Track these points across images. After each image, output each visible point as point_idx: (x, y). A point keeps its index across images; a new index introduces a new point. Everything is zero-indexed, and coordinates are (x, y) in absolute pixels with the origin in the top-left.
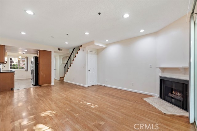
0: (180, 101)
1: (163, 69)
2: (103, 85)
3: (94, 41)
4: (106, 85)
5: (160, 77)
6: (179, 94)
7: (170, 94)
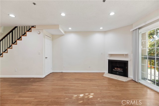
0: (122, 72)
1: (111, 55)
2: (61, 71)
3: (59, 25)
4: (63, 71)
5: (109, 60)
6: (119, 69)
7: (114, 70)
